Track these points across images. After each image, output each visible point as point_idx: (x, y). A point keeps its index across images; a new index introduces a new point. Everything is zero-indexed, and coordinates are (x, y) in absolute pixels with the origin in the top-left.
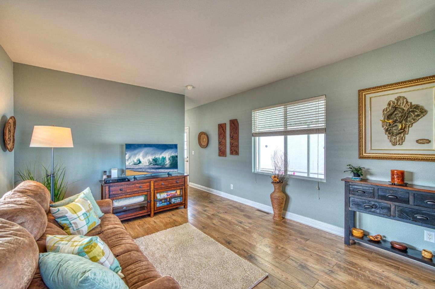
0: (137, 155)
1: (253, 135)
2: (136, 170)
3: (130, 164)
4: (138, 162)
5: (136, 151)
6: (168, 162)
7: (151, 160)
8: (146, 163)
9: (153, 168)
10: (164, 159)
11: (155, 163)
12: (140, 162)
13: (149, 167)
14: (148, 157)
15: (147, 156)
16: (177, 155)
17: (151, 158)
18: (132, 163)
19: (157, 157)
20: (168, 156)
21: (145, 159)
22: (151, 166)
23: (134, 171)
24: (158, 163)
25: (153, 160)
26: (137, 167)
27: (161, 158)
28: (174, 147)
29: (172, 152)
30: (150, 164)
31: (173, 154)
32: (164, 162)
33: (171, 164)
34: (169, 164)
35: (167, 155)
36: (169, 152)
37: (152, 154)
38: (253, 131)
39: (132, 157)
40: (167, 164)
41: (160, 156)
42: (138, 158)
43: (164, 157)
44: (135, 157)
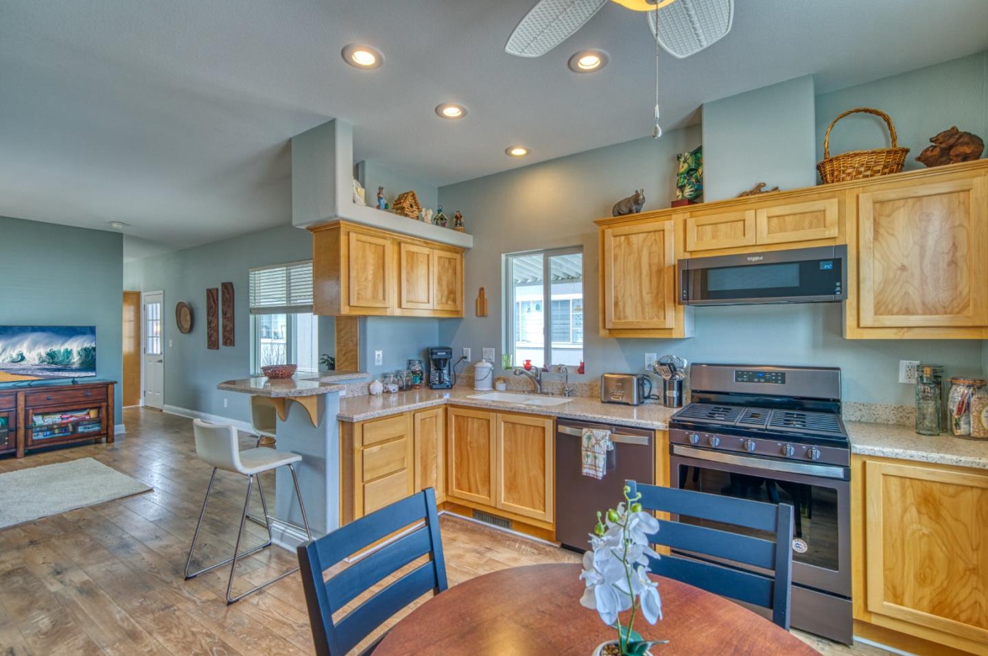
0: (18, 346)
1: (251, 312)
2: (16, 372)
3: (5, 362)
4: (20, 358)
5: (15, 339)
6: (76, 359)
7: (44, 355)
8: (34, 359)
9: (47, 370)
10: (68, 353)
11: (51, 361)
12: (23, 358)
13: (39, 367)
14: (39, 349)
15: (37, 348)
16: (94, 346)
17: (43, 351)
18: (9, 359)
19: (55, 348)
20: (77, 347)
21: (33, 352)
22: (45, 365)
23: (12, 374)
24: (56, 360)
25: (48, 354)
26: (17, 366)
27: (62, 350)
28: (90, 331)
29: (84, 342)
30: (43, 361)
31: (87, 345)
32: (68, 358)
33: (82, 363)
34: (79, 362)
35: (75, 347)
36: (78, 342)
37: (46, 345)
38: (252, 305)
39: (8, 350)
40: (74, 363)
41: (60, 347)
42: (19, 350)
43: (69, 349)
44: (14, 350)
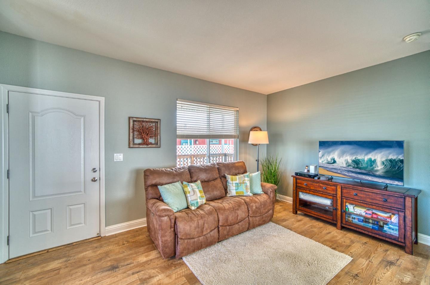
0: (332, 154)
2: (330, 170)
3: (323, 163)
4: (333, 161)
5: (330, 149)
6: (379, 168)
7: (350, 161)
8: (343, 164)
9: (352, 172)
10: (372, 162)
11: (356, 166)
12: (335, 162)
13: (346, 169)
14: (346, 156)
15: (345, 156)
17: (349, 158)
18: (326, 161)
19: (360, 157)
20: (382, 158)
21: (341, 158)
22: (350, 168)
23: (328, 171)
25: (353, 161)
26: (331, 166)
28: (397, 145)
29: (390, 154)
30: (349, 166)
32: (372, 166)
33: (386, 172)
36: (382, 153)
37: (352, 154)
39: (326, 155)
40: (377, 171)
41: (365, 157)
42: (332, 156)
43: (373, 159)
44: (329, 156)
